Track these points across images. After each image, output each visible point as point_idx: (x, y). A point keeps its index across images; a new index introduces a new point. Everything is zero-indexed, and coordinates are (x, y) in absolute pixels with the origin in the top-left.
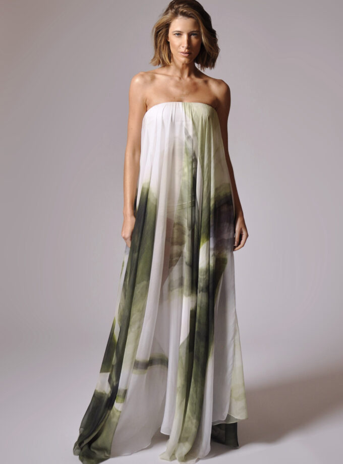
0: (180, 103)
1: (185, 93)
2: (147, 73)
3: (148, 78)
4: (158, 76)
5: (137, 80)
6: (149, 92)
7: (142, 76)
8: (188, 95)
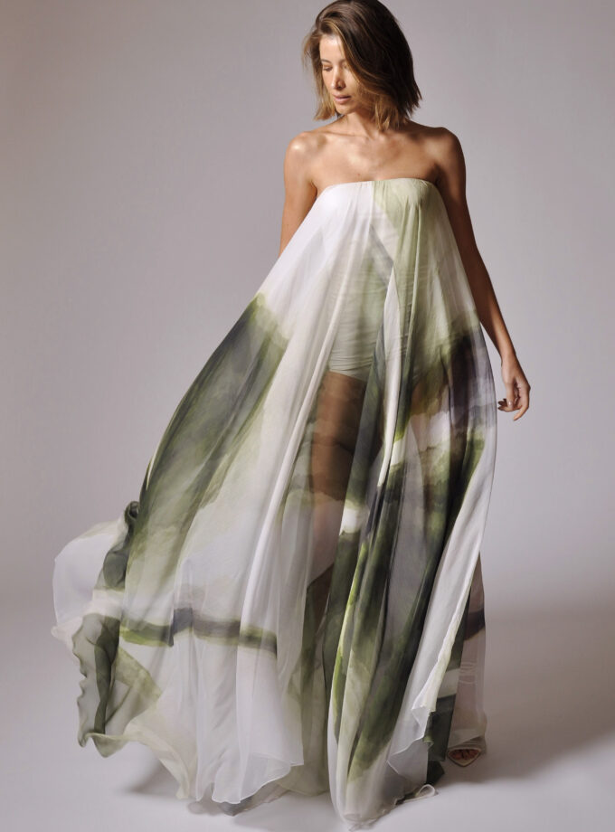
0: (370, 184)
1: (376, 164)
2: (312, 132)
3: (314, 143)
4: (330, 138)
5: (297, 147)
6: (317, 168)
7: (304, 139)
8: (381, 166)
